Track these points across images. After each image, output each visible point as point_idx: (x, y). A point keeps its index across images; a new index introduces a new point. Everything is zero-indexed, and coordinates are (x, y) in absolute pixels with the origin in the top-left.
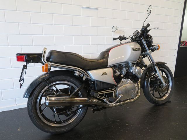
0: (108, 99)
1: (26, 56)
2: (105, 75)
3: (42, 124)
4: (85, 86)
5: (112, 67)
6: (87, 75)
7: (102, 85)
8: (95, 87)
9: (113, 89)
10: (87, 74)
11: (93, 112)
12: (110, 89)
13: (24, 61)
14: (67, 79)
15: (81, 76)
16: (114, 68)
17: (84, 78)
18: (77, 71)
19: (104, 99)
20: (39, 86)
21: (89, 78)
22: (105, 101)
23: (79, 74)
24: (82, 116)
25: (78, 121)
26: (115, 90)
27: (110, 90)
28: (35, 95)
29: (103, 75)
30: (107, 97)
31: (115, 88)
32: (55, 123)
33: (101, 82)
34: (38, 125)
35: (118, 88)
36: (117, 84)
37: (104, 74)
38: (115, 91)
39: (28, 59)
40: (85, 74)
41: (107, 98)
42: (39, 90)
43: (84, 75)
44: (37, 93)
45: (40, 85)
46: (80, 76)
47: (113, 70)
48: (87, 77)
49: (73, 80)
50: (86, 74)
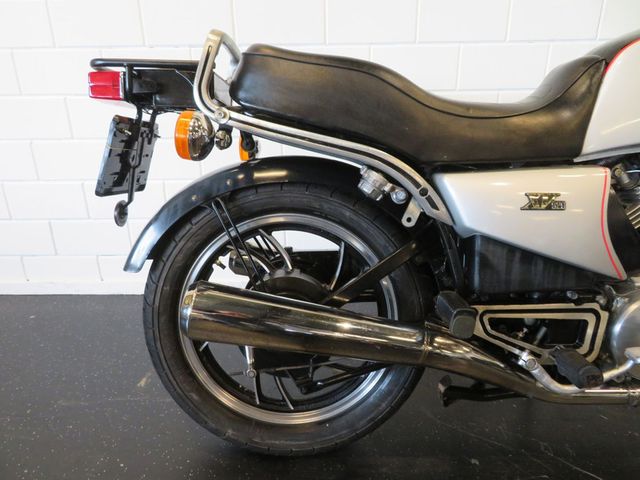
0: (546, 353)
1: (124, 74)
2: (549, 208)
3: (195, 397)
4: (419, 259)
5: (610, 163)
6: (430, 200)
7: (517, 267)
8: (469, 275)
9: (593, 300)
10: (431, 192)
11: (446, 404)
12: (569, 301)
13: (120, 99)
14: (326, 206)
15: (394, 197)
16: (627, 169)
17: (413, 212)
18: (371, 168)
19: (517, 352)
20: (188, 227)
21: (440, 214)
22: (521, 363)
23: (379, 190)
24: (384, 405)
25: (362, 423)
26: (607, 307)
27: (572, 306)
28: (168, 264)
29: (530, 207)
30: (541, 344)
31: (610, 300)
32: (254, 405)
33: (511, 249)
34: (179, 394)
35: (631, 301)
36: (624, 276)
37: (540, 201)
38: (605, 315)
39: (136, 90)
40: (415, 191)
41: (538, 350)
42: (190, 244)
43: (409, 196)
44: (179, 258)
45: (194, 221)
46: (387, 197)
47: (613, 186)
48: (430, 212)
49: (355, 218)
50: (424, 192)
